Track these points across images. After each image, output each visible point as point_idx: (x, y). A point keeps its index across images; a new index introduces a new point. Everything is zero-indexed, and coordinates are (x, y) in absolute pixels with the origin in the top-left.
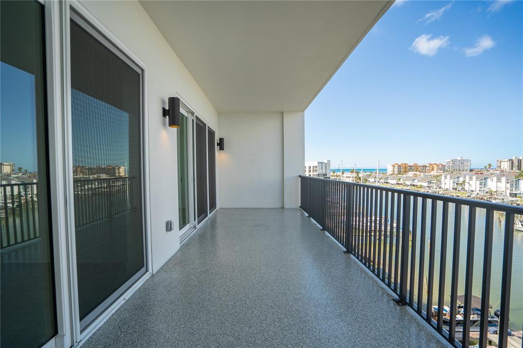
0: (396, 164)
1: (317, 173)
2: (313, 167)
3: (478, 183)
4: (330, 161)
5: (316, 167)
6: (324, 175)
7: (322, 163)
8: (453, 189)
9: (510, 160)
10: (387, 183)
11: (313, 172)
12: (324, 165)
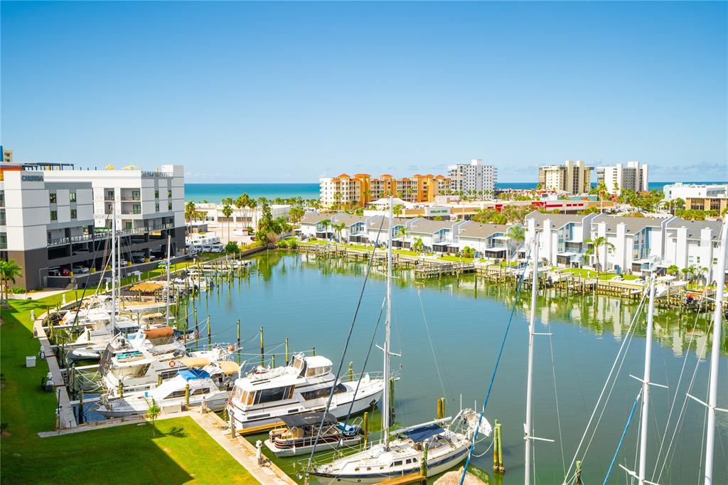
0: (344, 175)
1: (140, 217)
2: (123, 190)
3: (630, 242)
4: (181, 167)
5: (136, 192)
6: (164, 220)
7: (157, 176)
8: (560, 259)
9: (561, 168)
10: (358, 239)
11: (124, 212)
12: (163, 183)
